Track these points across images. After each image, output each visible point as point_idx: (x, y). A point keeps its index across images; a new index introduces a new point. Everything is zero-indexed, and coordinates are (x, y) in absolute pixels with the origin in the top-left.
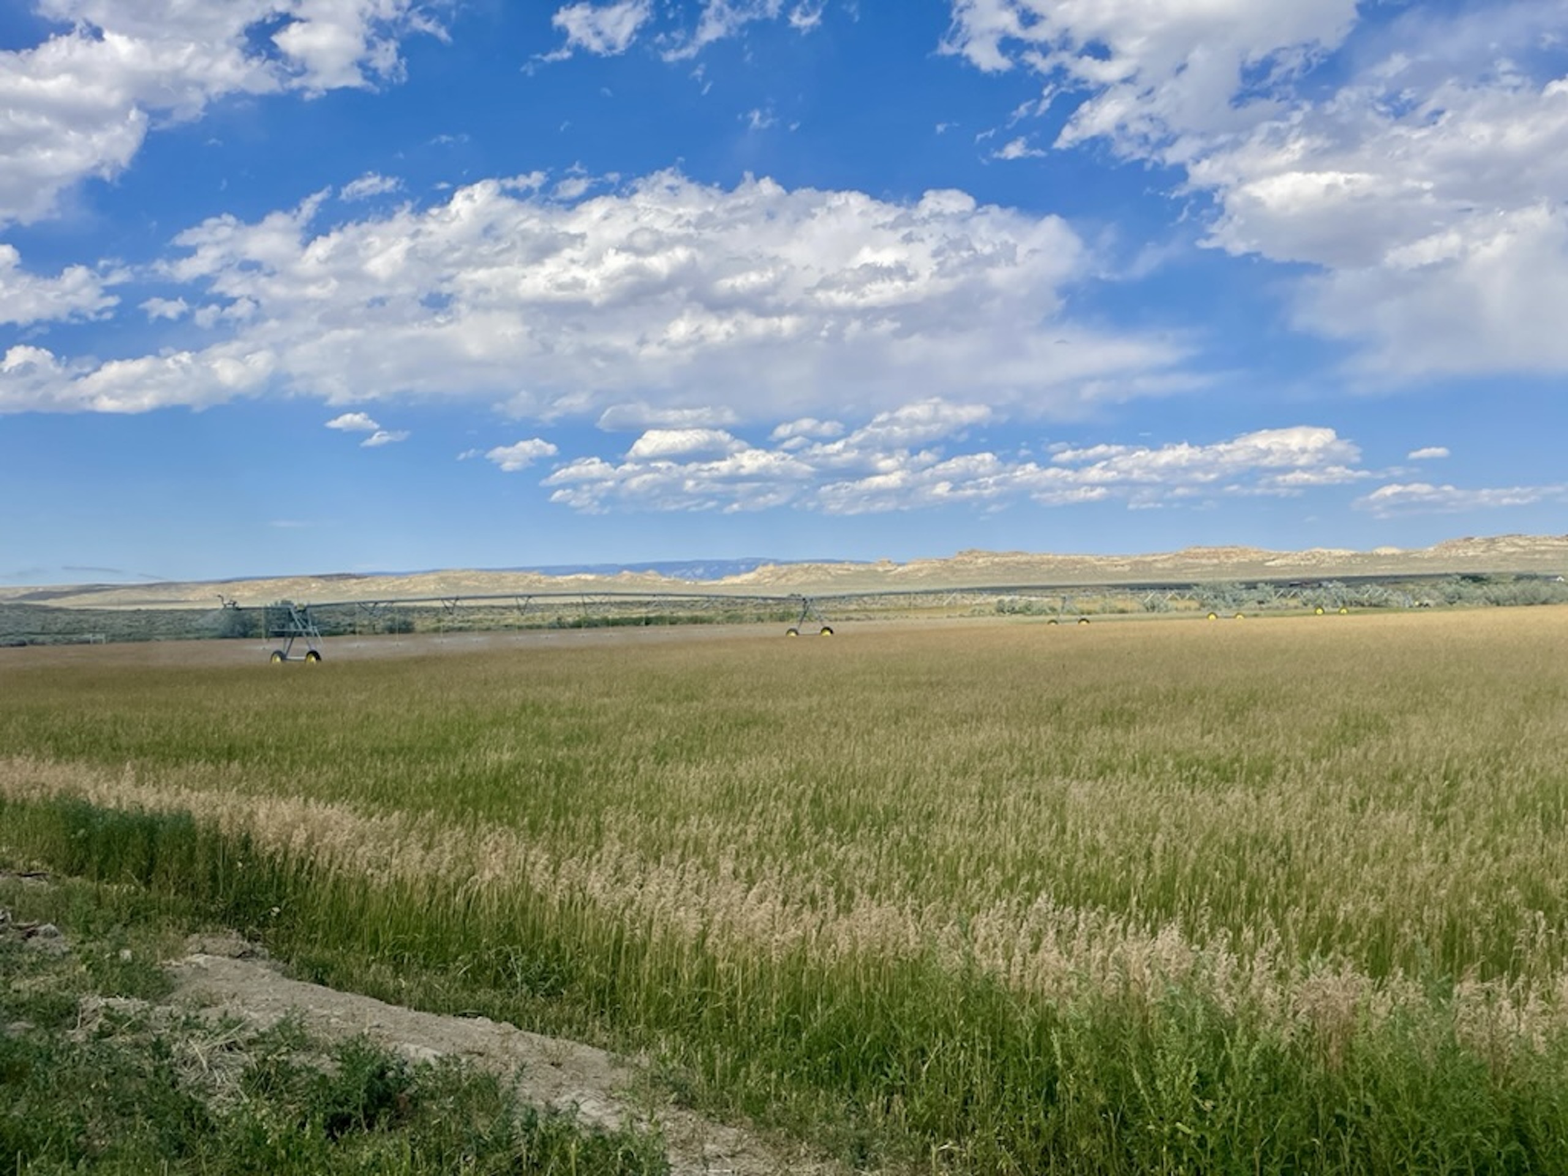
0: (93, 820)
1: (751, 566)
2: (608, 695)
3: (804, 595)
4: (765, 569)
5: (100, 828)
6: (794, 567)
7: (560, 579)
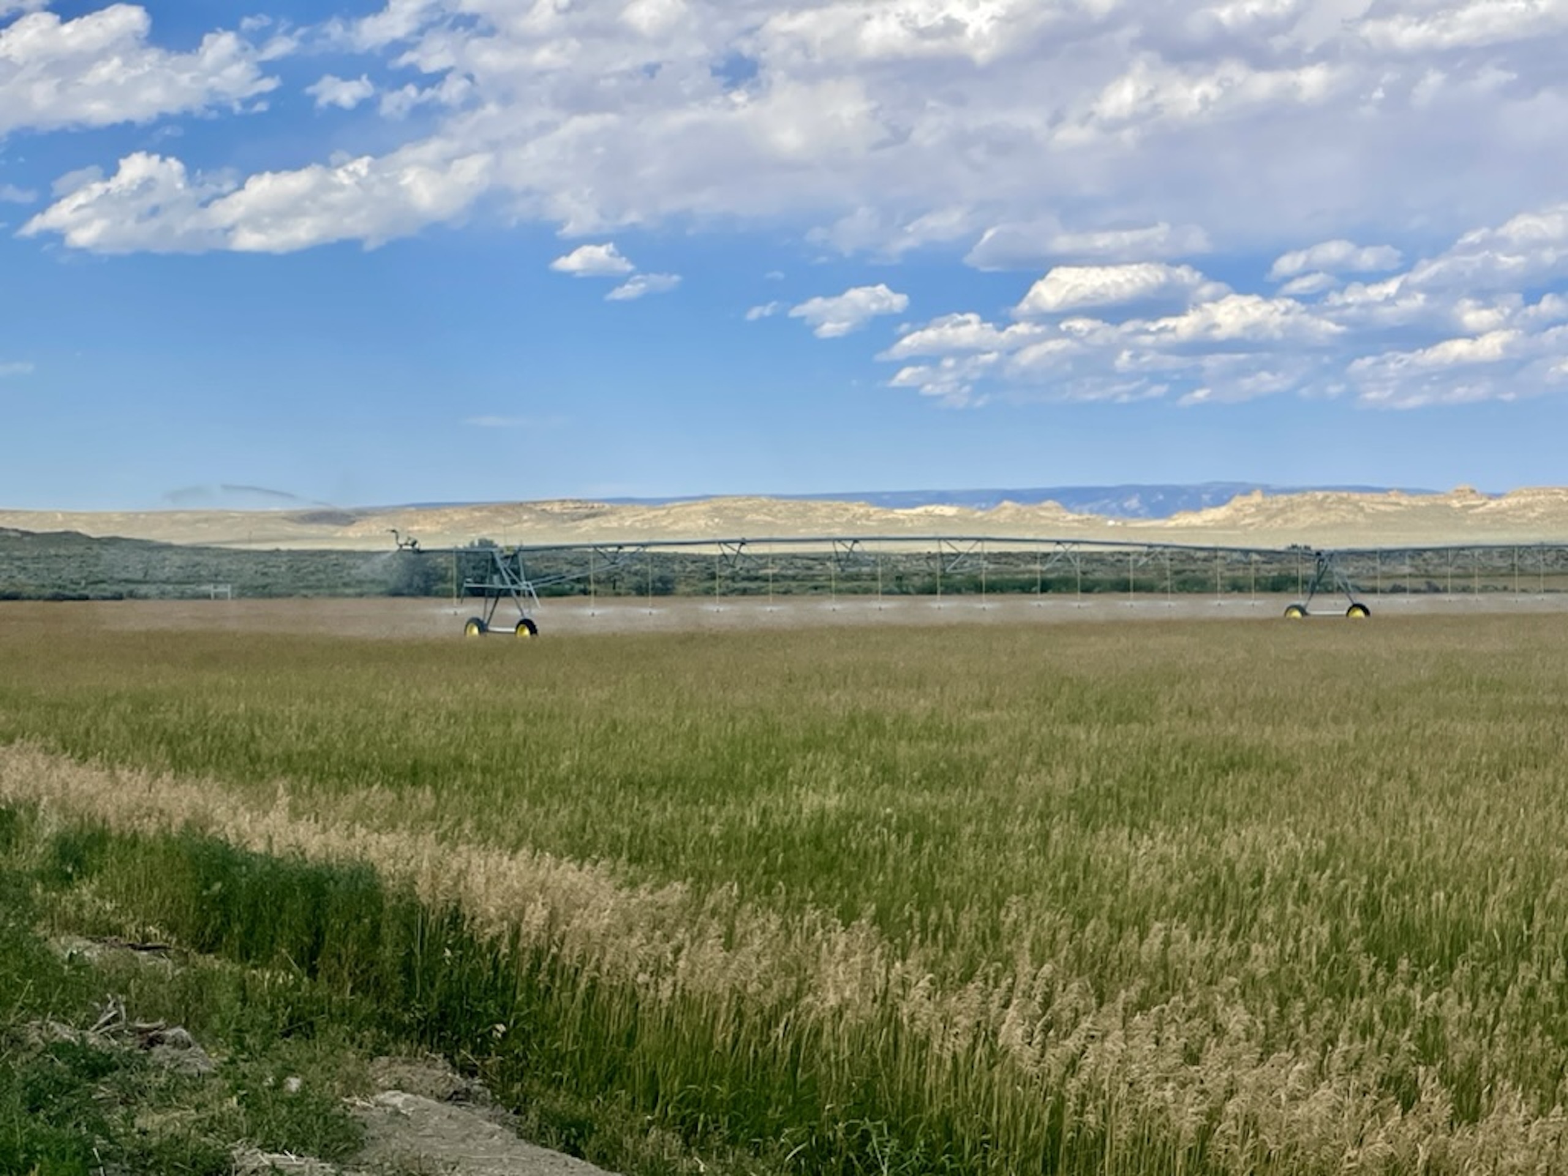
0: (234, 870)
1: (1220, 496)
2: (987, 705)
3: (1315, 547)
4: (1245, 500)
5: (244, 881)
6: (1296, 498)
7: (900, 513)
